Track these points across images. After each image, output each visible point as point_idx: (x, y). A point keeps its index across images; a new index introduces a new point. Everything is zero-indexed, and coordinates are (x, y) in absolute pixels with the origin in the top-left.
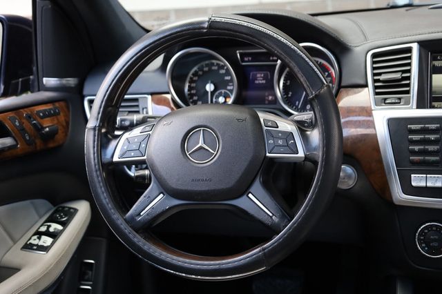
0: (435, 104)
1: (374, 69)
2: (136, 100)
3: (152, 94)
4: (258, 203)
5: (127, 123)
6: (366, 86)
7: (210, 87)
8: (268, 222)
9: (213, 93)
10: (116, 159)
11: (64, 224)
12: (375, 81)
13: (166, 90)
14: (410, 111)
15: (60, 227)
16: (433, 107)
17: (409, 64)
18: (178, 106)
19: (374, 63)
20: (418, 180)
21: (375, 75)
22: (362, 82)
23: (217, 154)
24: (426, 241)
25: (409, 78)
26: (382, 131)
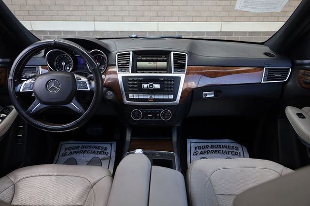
0: (138, 72)
1: (118, 59)
2: (35, 68)
3: (41, 66)
4: (74, 105)
5: (28, 77)
6: (116, 65)
7: (64, 64)
8: (78, 112)
9: (65, 66)
10: (21, 91)
11: (7, 114)
12: (118, 64)
13: (46, 64)
14: (129, 74)
15: (5, 115)
16: (137, 73)
17: (129, 58)
18: (51, 70)
19: (118, 57)
20: (131, 96)
21: (118, 61)
22: (114, 64)
23: (59, 89)
24: (134, 115)
25: (129, 63)
26: (120, 80)
